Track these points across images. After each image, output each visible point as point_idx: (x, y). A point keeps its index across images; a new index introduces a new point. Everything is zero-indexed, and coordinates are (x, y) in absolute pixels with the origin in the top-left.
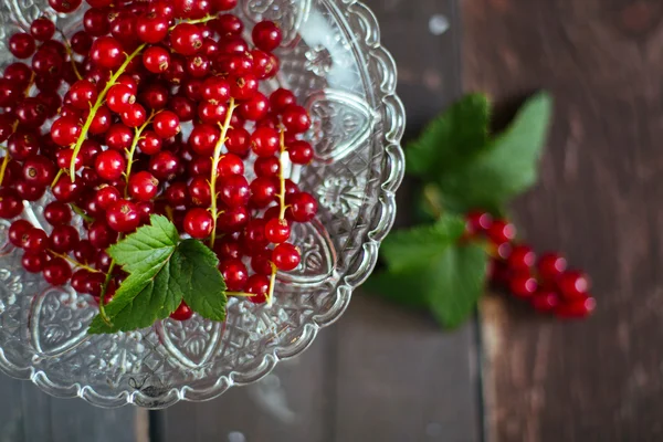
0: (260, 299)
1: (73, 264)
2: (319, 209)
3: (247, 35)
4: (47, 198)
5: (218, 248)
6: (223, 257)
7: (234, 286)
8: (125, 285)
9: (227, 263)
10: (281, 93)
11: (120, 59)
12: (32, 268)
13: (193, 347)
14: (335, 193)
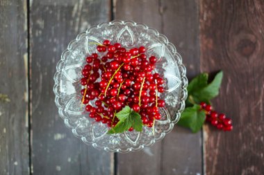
0: (151, 126)
1: (102, 116)
2: (166, 104)
3: (148, 59)
4: (96, 99)
5: (141, 113)
6: (142, 116)
7: (144, 123)
8: (119, 123)
9: (143, 118)
10: (156, 74)
11: (118, 67)
12: (92, 117)
13: (133, 138)
14: (169, 100)
